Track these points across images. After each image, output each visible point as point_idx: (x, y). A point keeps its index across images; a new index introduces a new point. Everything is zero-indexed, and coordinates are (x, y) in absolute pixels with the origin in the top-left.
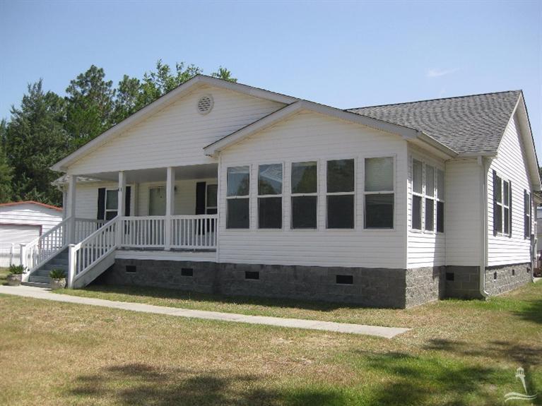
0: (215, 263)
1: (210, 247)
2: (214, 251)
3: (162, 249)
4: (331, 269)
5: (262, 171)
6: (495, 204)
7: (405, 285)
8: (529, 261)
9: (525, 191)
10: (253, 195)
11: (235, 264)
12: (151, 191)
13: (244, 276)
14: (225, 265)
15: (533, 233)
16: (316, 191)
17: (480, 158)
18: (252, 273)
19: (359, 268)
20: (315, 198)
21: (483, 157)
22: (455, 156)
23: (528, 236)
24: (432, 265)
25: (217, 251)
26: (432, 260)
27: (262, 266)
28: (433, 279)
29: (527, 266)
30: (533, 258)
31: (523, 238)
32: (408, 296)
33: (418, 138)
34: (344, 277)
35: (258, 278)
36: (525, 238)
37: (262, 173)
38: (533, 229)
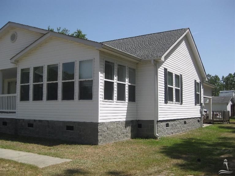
0: (15, 119)
1: (13, 111)
2: (15, 112)
4: (64, 122)
5: (36, 70)
6: (166, 86)
7: (98, 132)
8: (200, 116)
9: (195, 81)
10: (31, 83)
11: (24, 120)
12: (9, 83)
13: (27, 126)
14: (19, 120)
15: (202, 102)
16: (57, 80)
17: (152, 61)
18: (30, 124)
19: (76, 122)
20: (57, 83)
21: (154, 60)
22: (140, 60)
23: (198, 103)
24: (125, 120)
25: (16, 112)
26: (125, 117)
27: (35, 120)
28: (126, 127)
29: (198, 119)
30: (202, 115)
31: (194, 105)
32: (100, 138)
33: (103, 48)
34: (70, 127)
35: (33, 127)
36: (196, 105)
37: (36, 71)
38: (202, 100)
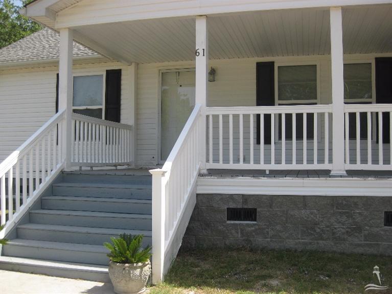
3: (326, 173)
